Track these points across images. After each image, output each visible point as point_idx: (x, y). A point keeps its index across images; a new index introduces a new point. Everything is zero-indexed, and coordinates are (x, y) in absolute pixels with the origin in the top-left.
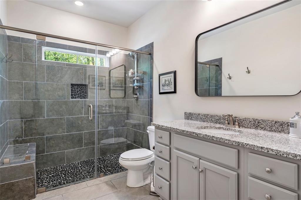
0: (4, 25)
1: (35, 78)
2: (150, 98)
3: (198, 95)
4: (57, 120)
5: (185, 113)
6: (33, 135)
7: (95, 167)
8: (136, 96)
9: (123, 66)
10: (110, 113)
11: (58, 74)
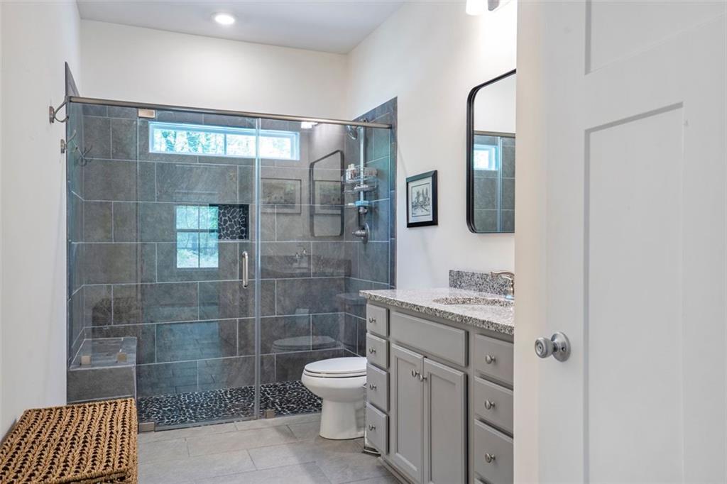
0: (81, 96)
1: (135, 192)
2: (391, 237)
3: (473, 230)
4: (180, 288)
5: (451, 271)
6: (132, 319)
7: (255, 401)
8: (363, 233)
9: (339, 153)
10: (303, 275)
11: (182, 182)
